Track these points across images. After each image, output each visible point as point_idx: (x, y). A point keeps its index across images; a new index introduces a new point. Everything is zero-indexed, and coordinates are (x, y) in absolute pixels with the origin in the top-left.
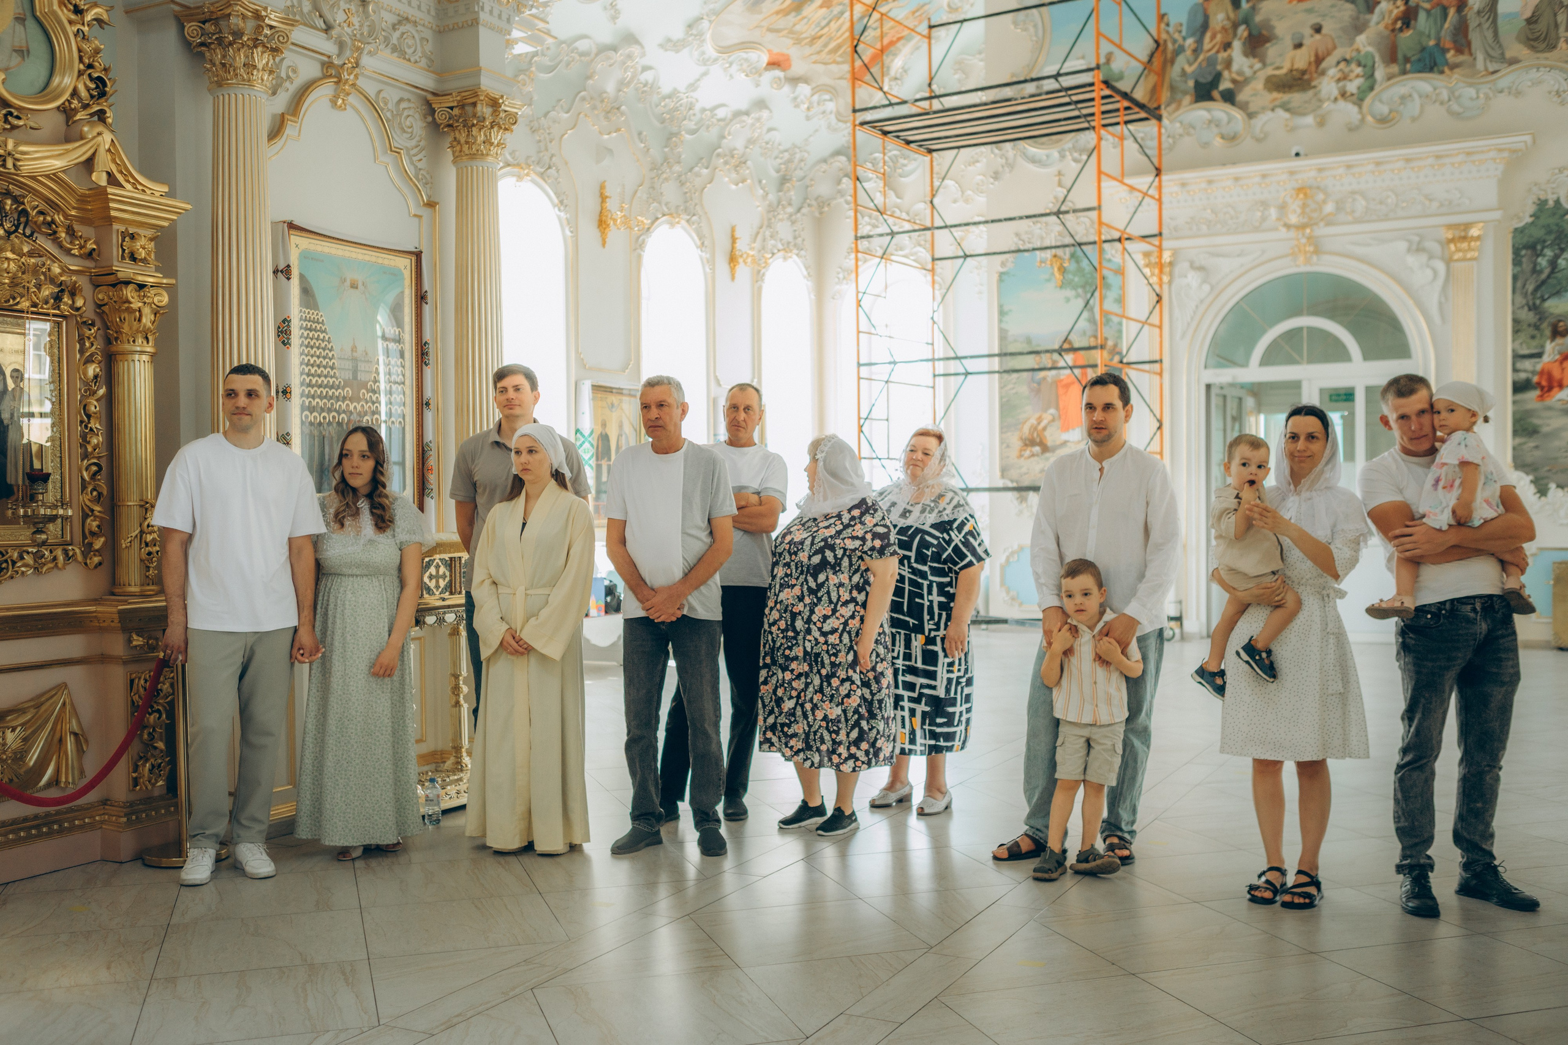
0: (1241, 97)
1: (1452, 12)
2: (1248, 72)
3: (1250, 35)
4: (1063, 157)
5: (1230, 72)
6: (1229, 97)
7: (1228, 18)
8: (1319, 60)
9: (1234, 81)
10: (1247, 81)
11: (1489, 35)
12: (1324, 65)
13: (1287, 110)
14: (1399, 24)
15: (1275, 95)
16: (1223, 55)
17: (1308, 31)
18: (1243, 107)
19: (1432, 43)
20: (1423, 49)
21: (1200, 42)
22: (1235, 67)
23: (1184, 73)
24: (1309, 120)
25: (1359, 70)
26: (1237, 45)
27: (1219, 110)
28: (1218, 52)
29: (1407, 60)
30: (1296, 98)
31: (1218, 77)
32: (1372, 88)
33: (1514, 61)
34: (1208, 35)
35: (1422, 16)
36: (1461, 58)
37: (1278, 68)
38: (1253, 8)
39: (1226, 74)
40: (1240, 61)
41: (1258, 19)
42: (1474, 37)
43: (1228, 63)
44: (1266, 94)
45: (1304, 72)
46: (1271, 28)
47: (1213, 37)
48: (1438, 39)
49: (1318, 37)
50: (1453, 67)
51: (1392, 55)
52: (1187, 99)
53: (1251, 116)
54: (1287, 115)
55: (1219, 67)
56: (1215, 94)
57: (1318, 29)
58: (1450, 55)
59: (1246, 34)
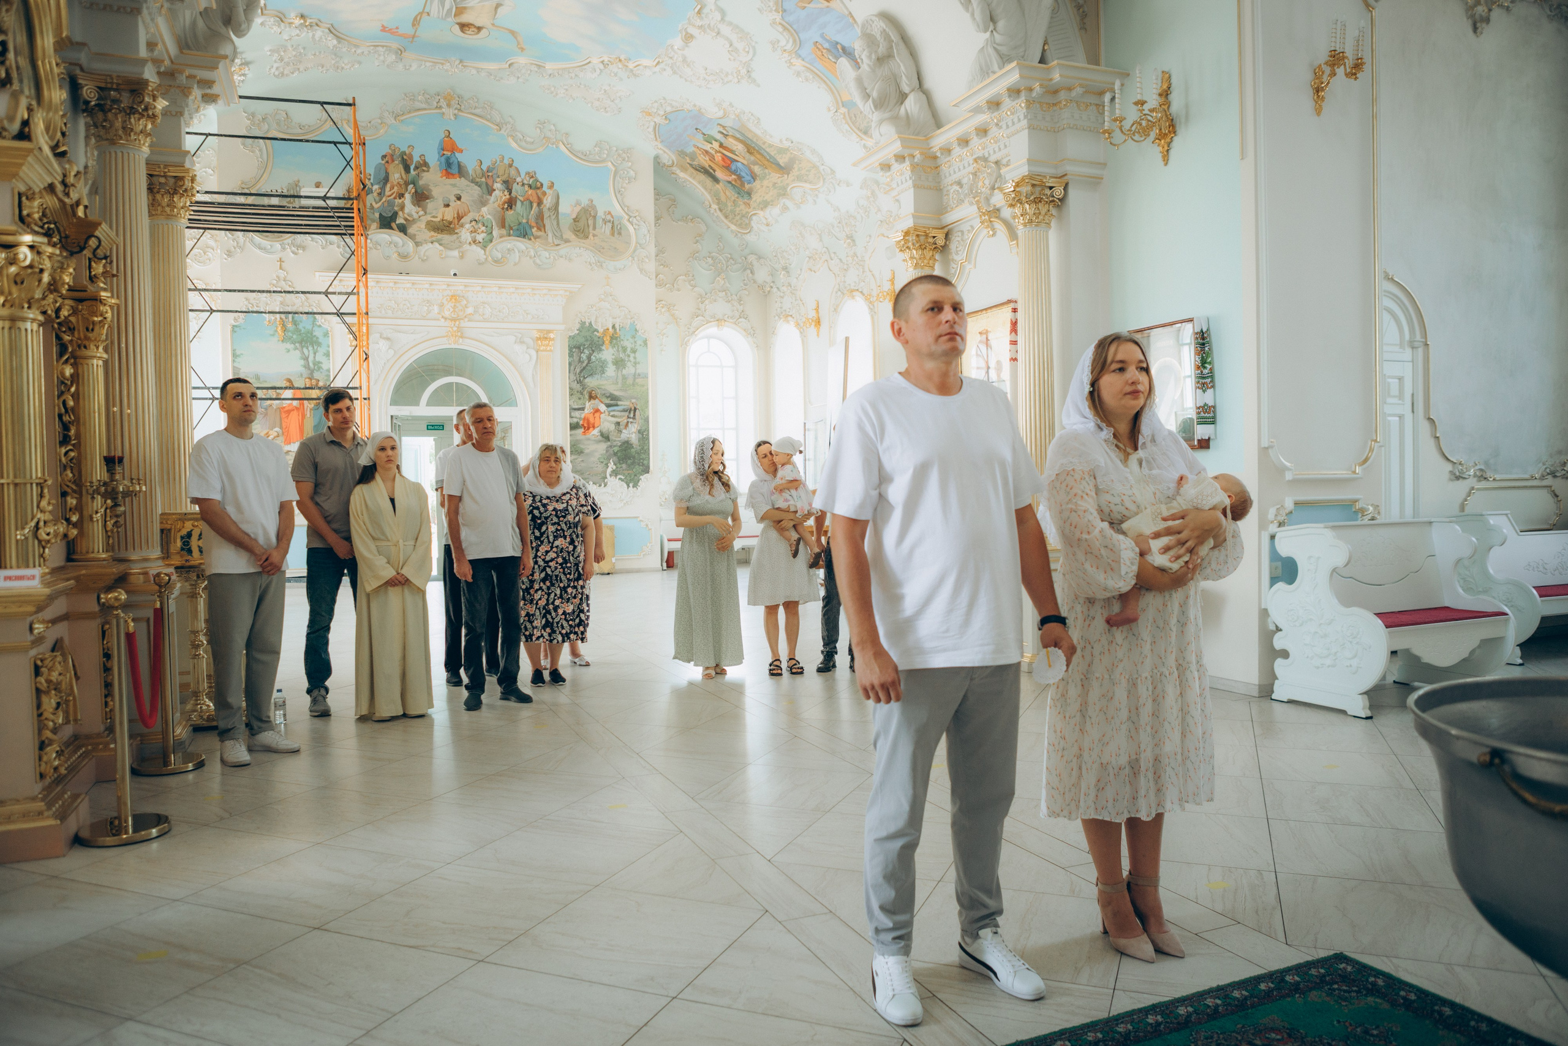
0: (410, 231)
1: (535, 205)
2: (415, 216)
3: (416, 192)
4: (284, 249)
5: (403, 213)
6: (403, 229)
7: (402, 178)
8: (460, 218)
9: (406, 220)
10: (414, 221)
11: (555, 223)
12: (462, 221)
13: (440, 245)
14: (506, 206)
15: (433, 233)
16: (398, 201)
17: (453, 198)
18: (412, 237)
19: (524, 221)
20: (520, 224)
21: (383, 188)
22: (406, 210)
23: (372, 207)
24: (455, 253)
25: (483, 228)
26: (408, 196)
27: (396, 237)
28: (395, 198)
29: (511, 228)
30: (446, 238)
31: (395, 214)
32: (491, 241)
33: (567, 241)
34: (388, 186)
35: (519, 204)
36: (540, 233)
37: (434, 217)
38: (418, 175)
39: (400, 213)
40: (410, 208)
41: (421, 183)
42: (546, 222)
43: (402, 208)
44: (426, 231)
45: (450, 223)
46: (430, 191)
47: (392, 188)
48: (528, 219)
49: (458, 202)
50: (536, 238)
51: (502, 224)
52: (374, 225)
53: (417, 244)
54: (441, 248)
55: (396, 208)
56: (394, 225)
57: (459, 198)
58: (534, 230)
59: (413, 191)
